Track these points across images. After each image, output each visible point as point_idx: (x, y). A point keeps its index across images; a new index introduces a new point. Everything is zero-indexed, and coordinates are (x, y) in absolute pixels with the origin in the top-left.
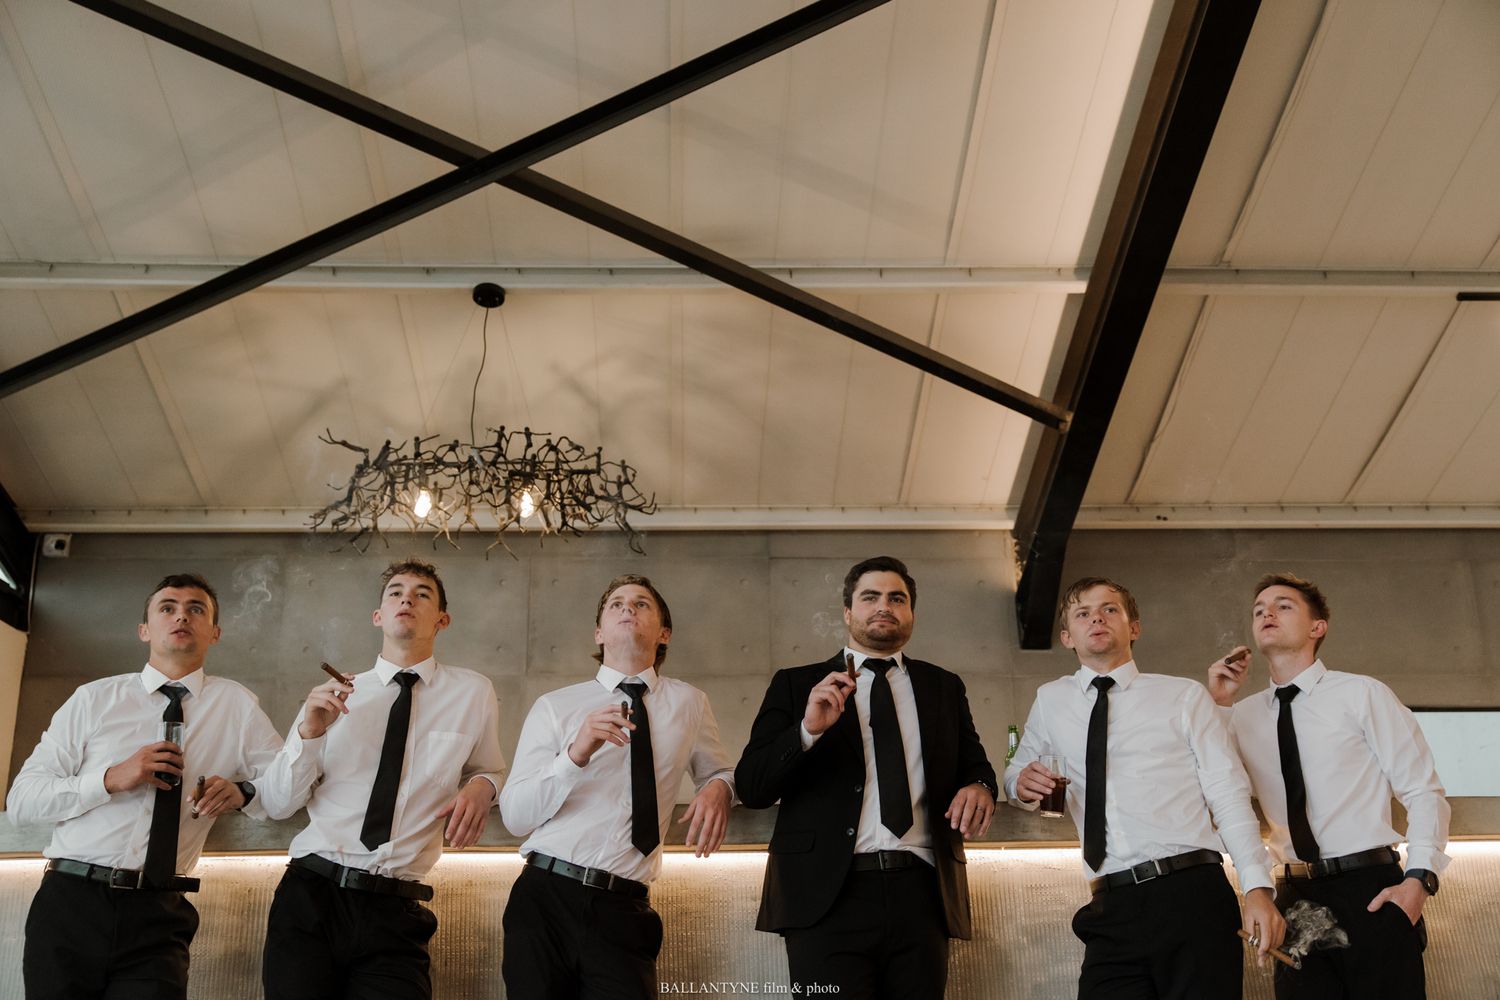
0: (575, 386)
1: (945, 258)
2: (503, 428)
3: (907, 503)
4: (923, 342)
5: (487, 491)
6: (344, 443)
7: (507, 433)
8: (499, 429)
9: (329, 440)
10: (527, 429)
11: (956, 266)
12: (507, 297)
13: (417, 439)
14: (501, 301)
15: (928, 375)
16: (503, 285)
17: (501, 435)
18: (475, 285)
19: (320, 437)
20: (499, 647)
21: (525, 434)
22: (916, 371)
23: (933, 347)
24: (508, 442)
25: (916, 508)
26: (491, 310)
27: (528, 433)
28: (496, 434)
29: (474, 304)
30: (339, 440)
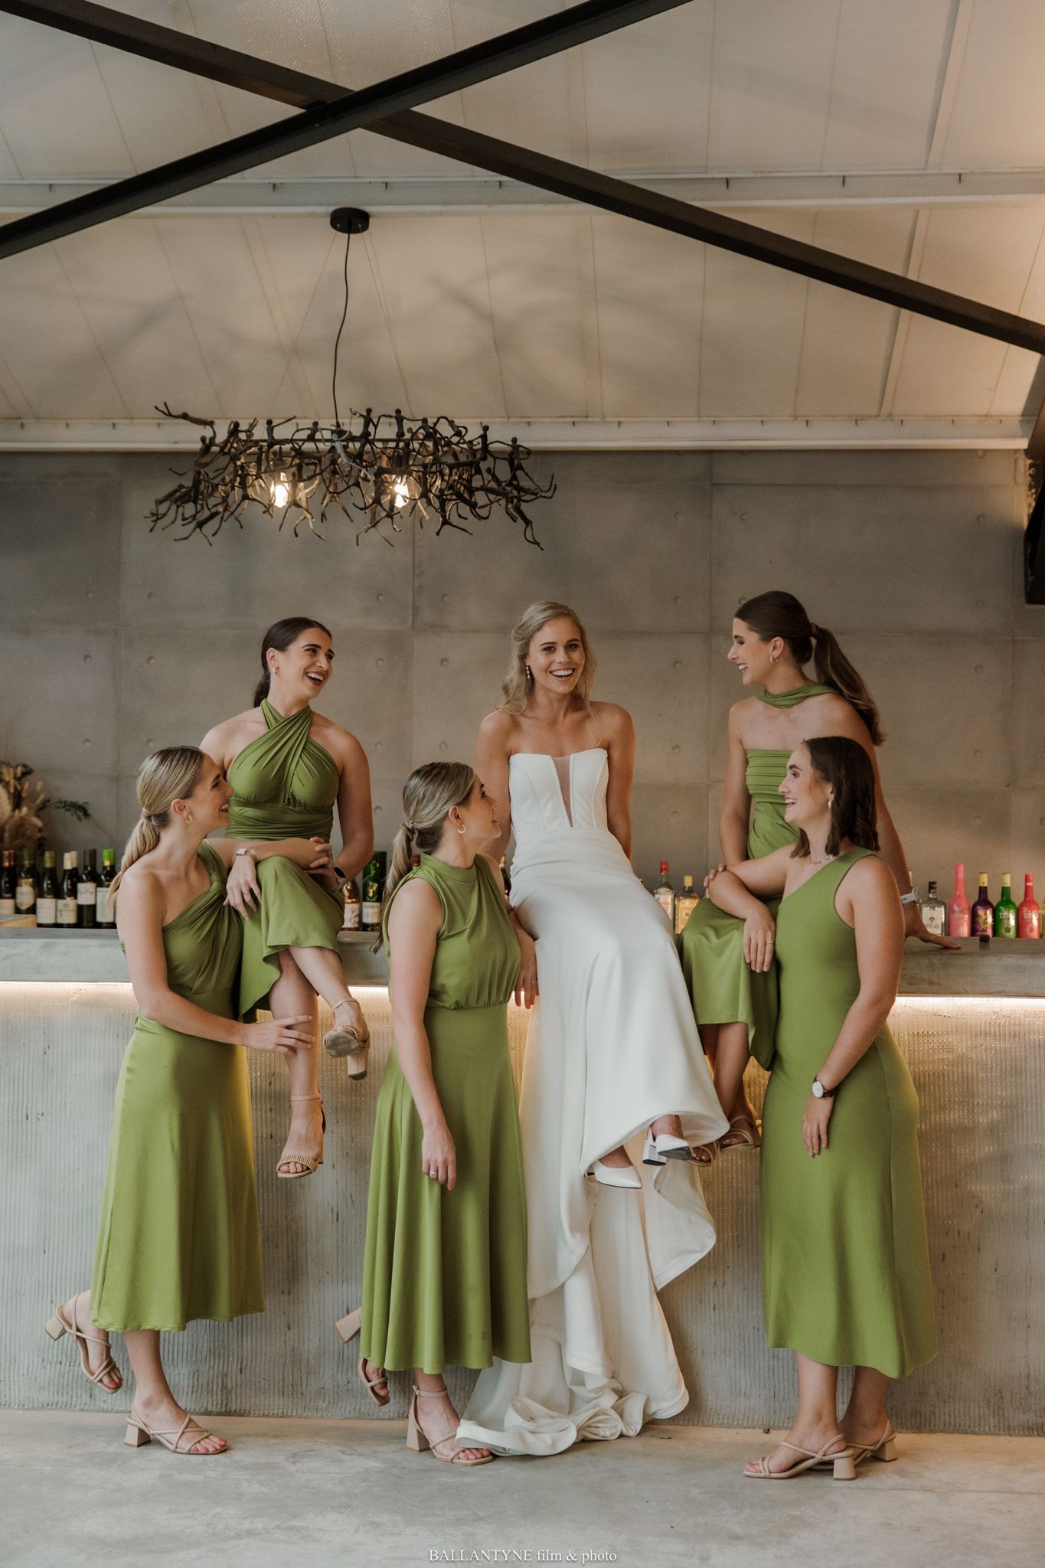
0: (461, 298)
1: (927, 162)
2: (369, 411)
3: (890, 416)
4: (898, 271)
5: (353, 485)
6: (185, 416)
7: (374, 417)
8: (365, 414)
9: (167, 413)
10: (398, 412)
11: (940, 171)
12: (371, 220)
13: (269, 422)
14: (365, 228)
15: (905, 313)
16: (368, 209)
17: (368, 420)
18: (332, 209)
19: (156, 408)
20: (378, 596)
21: (396, 418)
22: (889, 309)
23: (912, 276)
24: (376, 426)
25: (902, 421)
26: (351, 235)
27: (399, 418)
28: (362, 420)
29: (334, 231)
30: (179, 412)
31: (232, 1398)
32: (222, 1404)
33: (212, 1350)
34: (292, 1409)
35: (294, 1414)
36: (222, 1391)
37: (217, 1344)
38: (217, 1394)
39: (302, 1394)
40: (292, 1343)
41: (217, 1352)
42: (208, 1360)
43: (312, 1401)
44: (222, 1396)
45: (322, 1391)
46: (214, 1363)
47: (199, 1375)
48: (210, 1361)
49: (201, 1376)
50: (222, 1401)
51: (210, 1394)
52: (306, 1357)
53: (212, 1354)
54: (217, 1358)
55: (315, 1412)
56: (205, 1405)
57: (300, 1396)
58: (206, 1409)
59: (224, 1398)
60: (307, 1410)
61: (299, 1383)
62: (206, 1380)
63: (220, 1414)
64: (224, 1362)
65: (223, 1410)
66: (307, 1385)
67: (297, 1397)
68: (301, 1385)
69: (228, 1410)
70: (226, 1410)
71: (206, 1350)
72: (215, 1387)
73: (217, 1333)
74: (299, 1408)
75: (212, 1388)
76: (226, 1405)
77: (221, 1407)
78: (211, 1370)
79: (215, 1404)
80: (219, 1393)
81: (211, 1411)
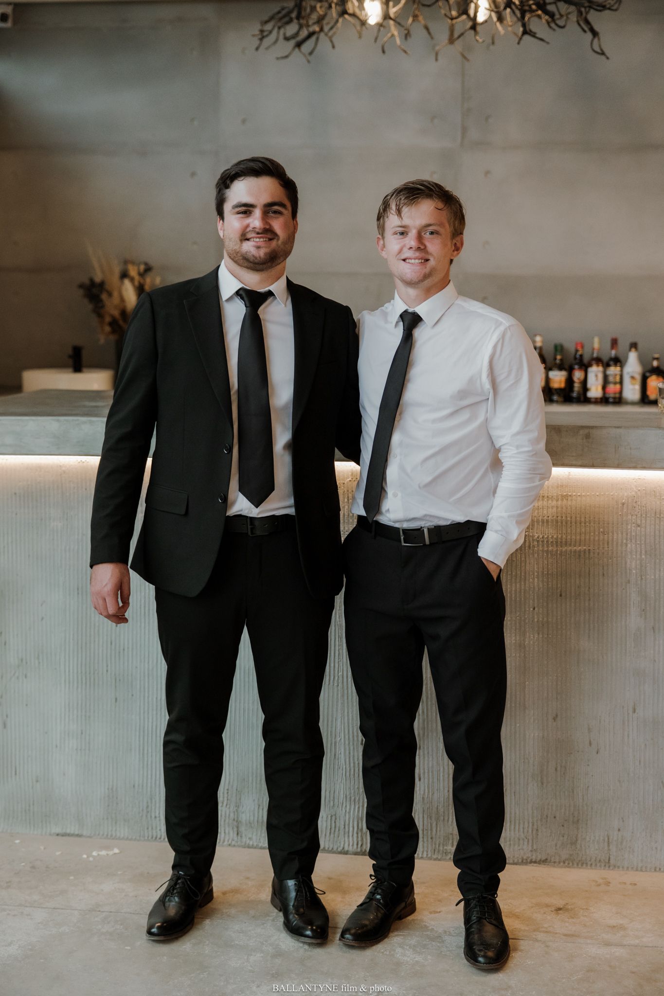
31: (366, 839)
32: (357, 844)
33: (348, 797)
34: (423, 852)
35: (425, 856)
36: (357, 833)
37: (352, 792)
38: (353, 835)
39: (432, 838)
40: (422, 793)
41: (353, 798)
42: (344, 805)
43: (441, 845)
44: (358, 837)
45: (451, 836)
46: (350, 809)
47: (336, 819)
48: (346, 806)
49: (338, 819)
50: (358, 842)
51: (346, 835)
52: (436, 806)
53: (348, 799)
54: (353, 803)
55: (444, 854)
56: (342, 846)
57: (430, 840)
58: (343, 848)
59: (360, 839)
60: (436, 852)
61: (429, 829)
62: (343, 824)
63: (356, 854)
64: (359, 808)
65: (359, 850)
66: (436, 831)
67: (427, 841)
68: (431, 830)
69: (364, 850)
70: (361, 850)
71: (342, 796)
72: (351, 829)
73: (352, 783)
74: (429, 851)
75: (349, 831)
76: (362, 845)
77: (357, 847)
78: (347, 814)
79: (351, 844)
80: (355, 835)
81: (347, 851)
